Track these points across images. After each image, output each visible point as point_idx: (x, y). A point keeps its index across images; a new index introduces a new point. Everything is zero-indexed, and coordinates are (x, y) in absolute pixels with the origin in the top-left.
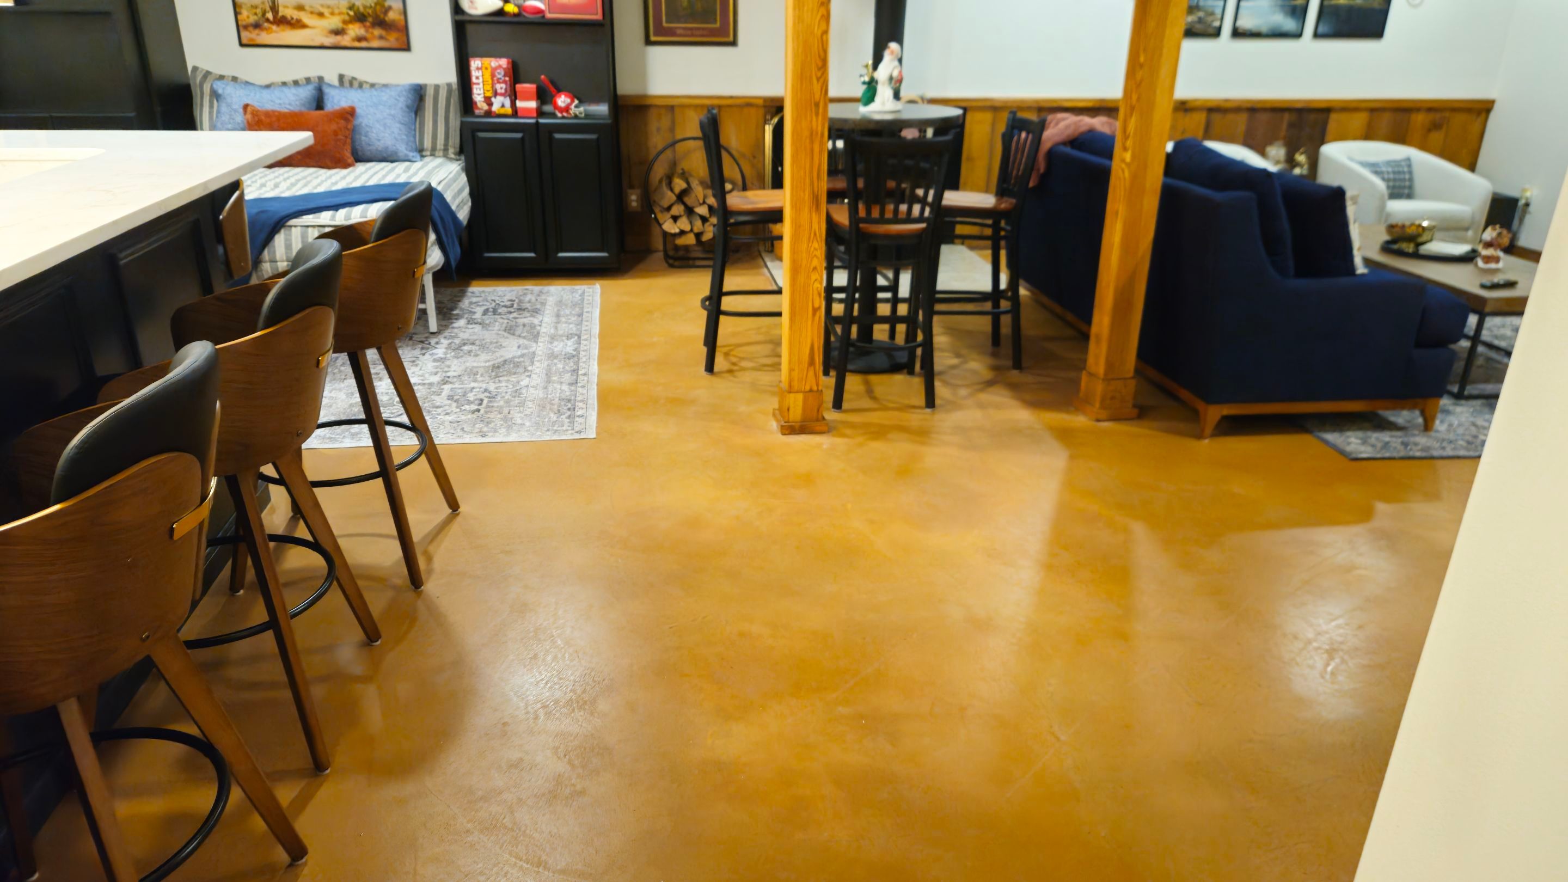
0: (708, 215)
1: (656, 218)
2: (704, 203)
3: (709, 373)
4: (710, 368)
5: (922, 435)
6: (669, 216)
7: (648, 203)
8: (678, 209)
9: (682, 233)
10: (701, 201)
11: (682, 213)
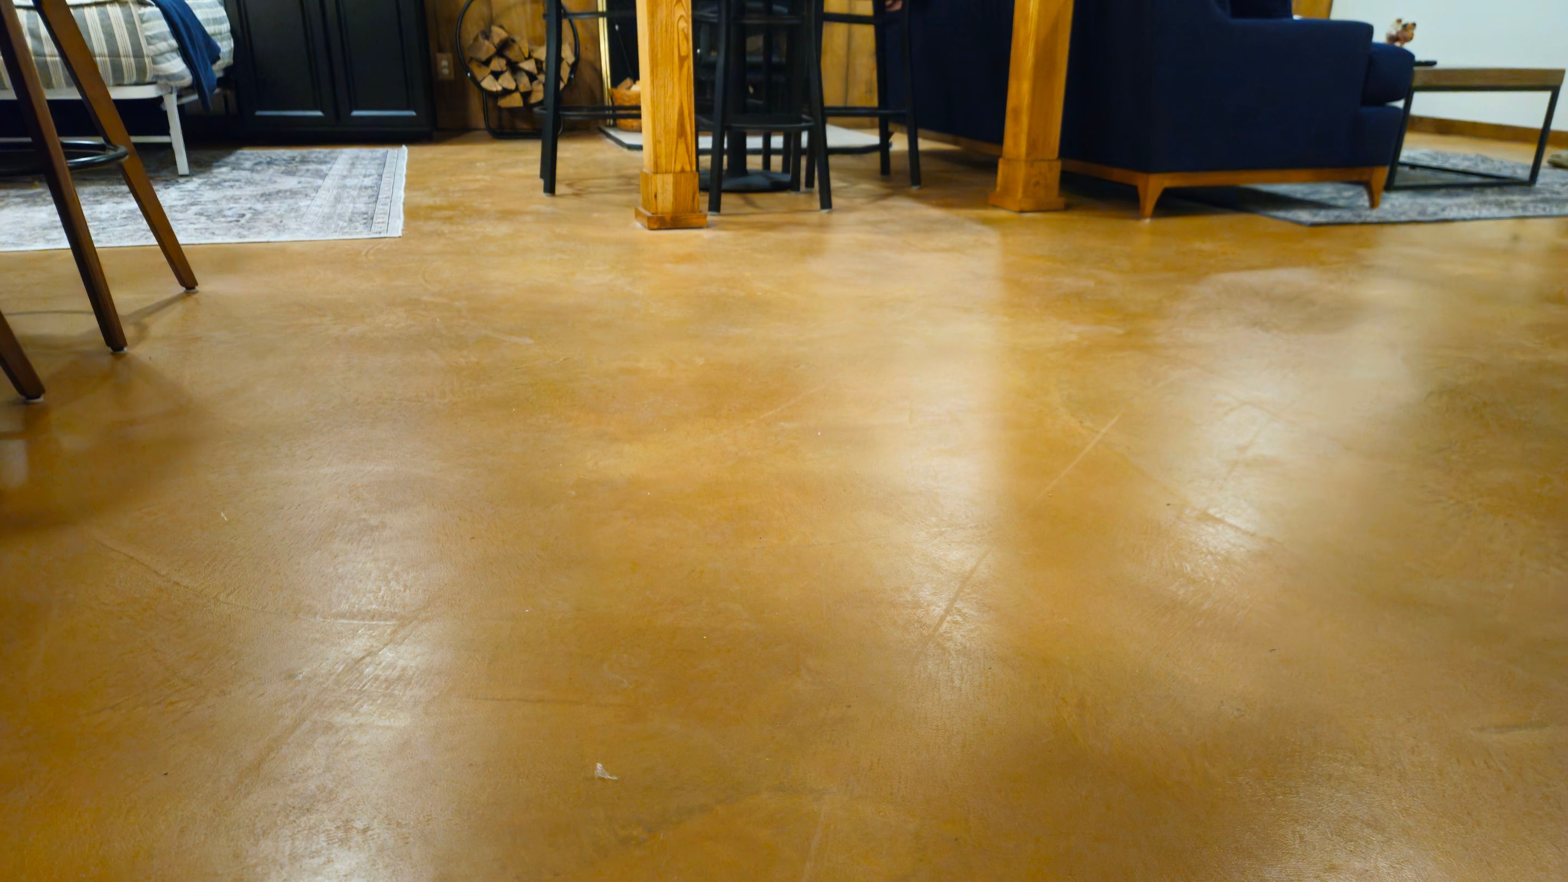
0: (535, 71)
1: (473, 78)
2: (530, 57)
3: (548, 194)
4: (550, 188)
5: (823, 226)
6: (489, 71)
7: (462, 64)
8: (499, 63)
9: (506, 92)
10: (527, 55)
11: (505, 68)
